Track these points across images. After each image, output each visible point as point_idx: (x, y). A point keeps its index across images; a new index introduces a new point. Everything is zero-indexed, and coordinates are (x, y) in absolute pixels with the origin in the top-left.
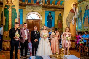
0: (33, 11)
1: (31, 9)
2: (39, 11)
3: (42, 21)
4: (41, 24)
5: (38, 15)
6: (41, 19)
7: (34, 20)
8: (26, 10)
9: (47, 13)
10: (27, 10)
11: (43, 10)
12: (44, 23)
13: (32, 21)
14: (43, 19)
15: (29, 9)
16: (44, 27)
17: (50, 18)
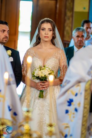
12: (87, 10)
16: (42, 29)
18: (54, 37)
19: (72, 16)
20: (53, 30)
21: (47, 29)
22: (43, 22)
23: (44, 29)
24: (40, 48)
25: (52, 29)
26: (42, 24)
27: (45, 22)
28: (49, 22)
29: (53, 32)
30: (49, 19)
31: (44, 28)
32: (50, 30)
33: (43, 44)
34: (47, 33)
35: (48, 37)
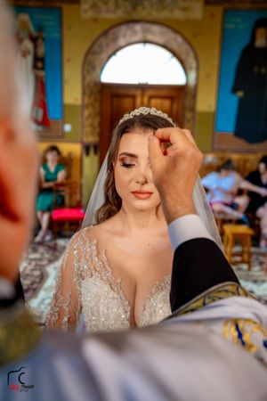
0: (135, 16)
2: (178, 14)
3: (194, 97)
4: (188, 115)
5: (174, 46)
6: (193, 75)
7: (143, 88)
10: (89, 15)
11: (207, 2)
12: (213, 109)
13: (134, 97)
14: (208, 76)
15: (103, 8)
17: (256, 69)
19: (193, 118)
22: (126, 129)
24: (121, 234)
31: (132, 156)
33: (130, 216)
34: (141, 179)
35: (151, 193)
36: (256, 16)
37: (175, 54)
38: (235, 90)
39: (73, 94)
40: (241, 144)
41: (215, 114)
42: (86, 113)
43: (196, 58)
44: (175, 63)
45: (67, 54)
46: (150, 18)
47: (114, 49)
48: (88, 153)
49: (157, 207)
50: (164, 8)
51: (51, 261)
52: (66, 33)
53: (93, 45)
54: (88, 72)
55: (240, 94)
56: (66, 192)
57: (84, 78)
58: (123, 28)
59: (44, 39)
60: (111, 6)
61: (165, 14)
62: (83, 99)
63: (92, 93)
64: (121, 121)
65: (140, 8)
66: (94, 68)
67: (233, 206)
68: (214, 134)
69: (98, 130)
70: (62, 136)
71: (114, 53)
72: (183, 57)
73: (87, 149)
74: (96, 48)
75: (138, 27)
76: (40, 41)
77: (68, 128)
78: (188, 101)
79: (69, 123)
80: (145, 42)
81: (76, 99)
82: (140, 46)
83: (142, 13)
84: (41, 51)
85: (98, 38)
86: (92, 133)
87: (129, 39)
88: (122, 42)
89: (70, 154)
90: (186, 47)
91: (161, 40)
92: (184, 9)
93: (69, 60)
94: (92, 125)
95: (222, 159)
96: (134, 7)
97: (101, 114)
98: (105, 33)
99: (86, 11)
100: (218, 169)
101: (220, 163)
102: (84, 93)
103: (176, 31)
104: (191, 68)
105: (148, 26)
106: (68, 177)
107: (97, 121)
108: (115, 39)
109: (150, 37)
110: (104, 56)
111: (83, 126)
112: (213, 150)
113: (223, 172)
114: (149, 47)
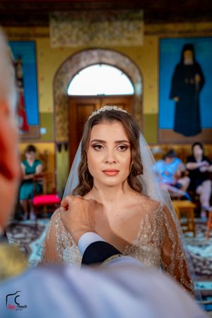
0: (92, 45)
1: (78, 37)
2: (125, 43)
3: (141, 103)
4: (137, 117)
5: (124, 66)
6: (139, 87)
7: (101, 98)
8: (54, 42)
9: (174, 50)
10: (57, 45)
11: (146, 33)
12: (156, 111)
13: (94, 105)
14: (151, 87)
15: (67, 40)
16: (94, 146)
17: (186, 81)
18: (135, 171)
19: (141, 119)
20: (133, 145)
21: (111, 145)
23: (99, 146)
25: (128, 144)
26: (95, 127)
27: (105, 120)
28: (119, 120)
29: (134, 153)
30: (115, 108)
31: (101, 141)
32: (122, 147)
34: (111, 160)
35: (118, 171)
36: (183, 43)
37: (124, 71)
38: (172, 97)
39: (46, 104)
40: (180, 137)
41: (158, 115)
42: (58, 119)
43: (141, 74)
44: (125, 78)
45: (40, 75)
46: (103, 46)
47: (77, 70)
48: (60, 150)
49: (123, 183)
50: (114, 39)
51: (33, 239)
52: (40, 59)
53: (61, 67)
54: (58, 87)
55: (176, 99)
56: (44, 182)
57: (54, 92)
58: (84, 54)
59: (22, 65)
60: (74, 38)
61: (115, 43)
62: (55, 108)
63: (61, 103)
64: (90, 117)
65: (96, 39)
66: (62, 84)
67: (178, 186)
68: (158, 131)
69: (67, 132)
70: (39, 138)
71: (77, 73)
72: (130, 74)
73: (59, 147)
74: (63, 69)
75: (95, 53)
76: (19, 66)
77: (43, 131)
78: (136, 107)
79: (44, 127)
80: (101, 63)
81: (49, 109)
82: (97, 67)
83: (98, 42)
84: (21, 73)
85: (64, 62)
86: (62, 134)
87: (88, 62)
88: (83, 64)
89: (46, 151)
90: (132, 66)
91: (113, 62)
92: (129, 39)
93: (42, 79)
94: (62, 128)
95: (166, 149)
96: (92, 38)
97: (69, 119)
98: (70, 58)
99: (54, 43)
100: (164, 158)
101: (164, 152)
102: (55, 103)
103: (124, 54)
104: (137, 82)
105: (102, 52)
106: (45, 169)
107: (66, 125)
108: (78, 62)
109: (104, 60)
110: (70, 75)
111: (55, 129)
112: (159, 143)
113: (168, 160)
114: (104, 67)
